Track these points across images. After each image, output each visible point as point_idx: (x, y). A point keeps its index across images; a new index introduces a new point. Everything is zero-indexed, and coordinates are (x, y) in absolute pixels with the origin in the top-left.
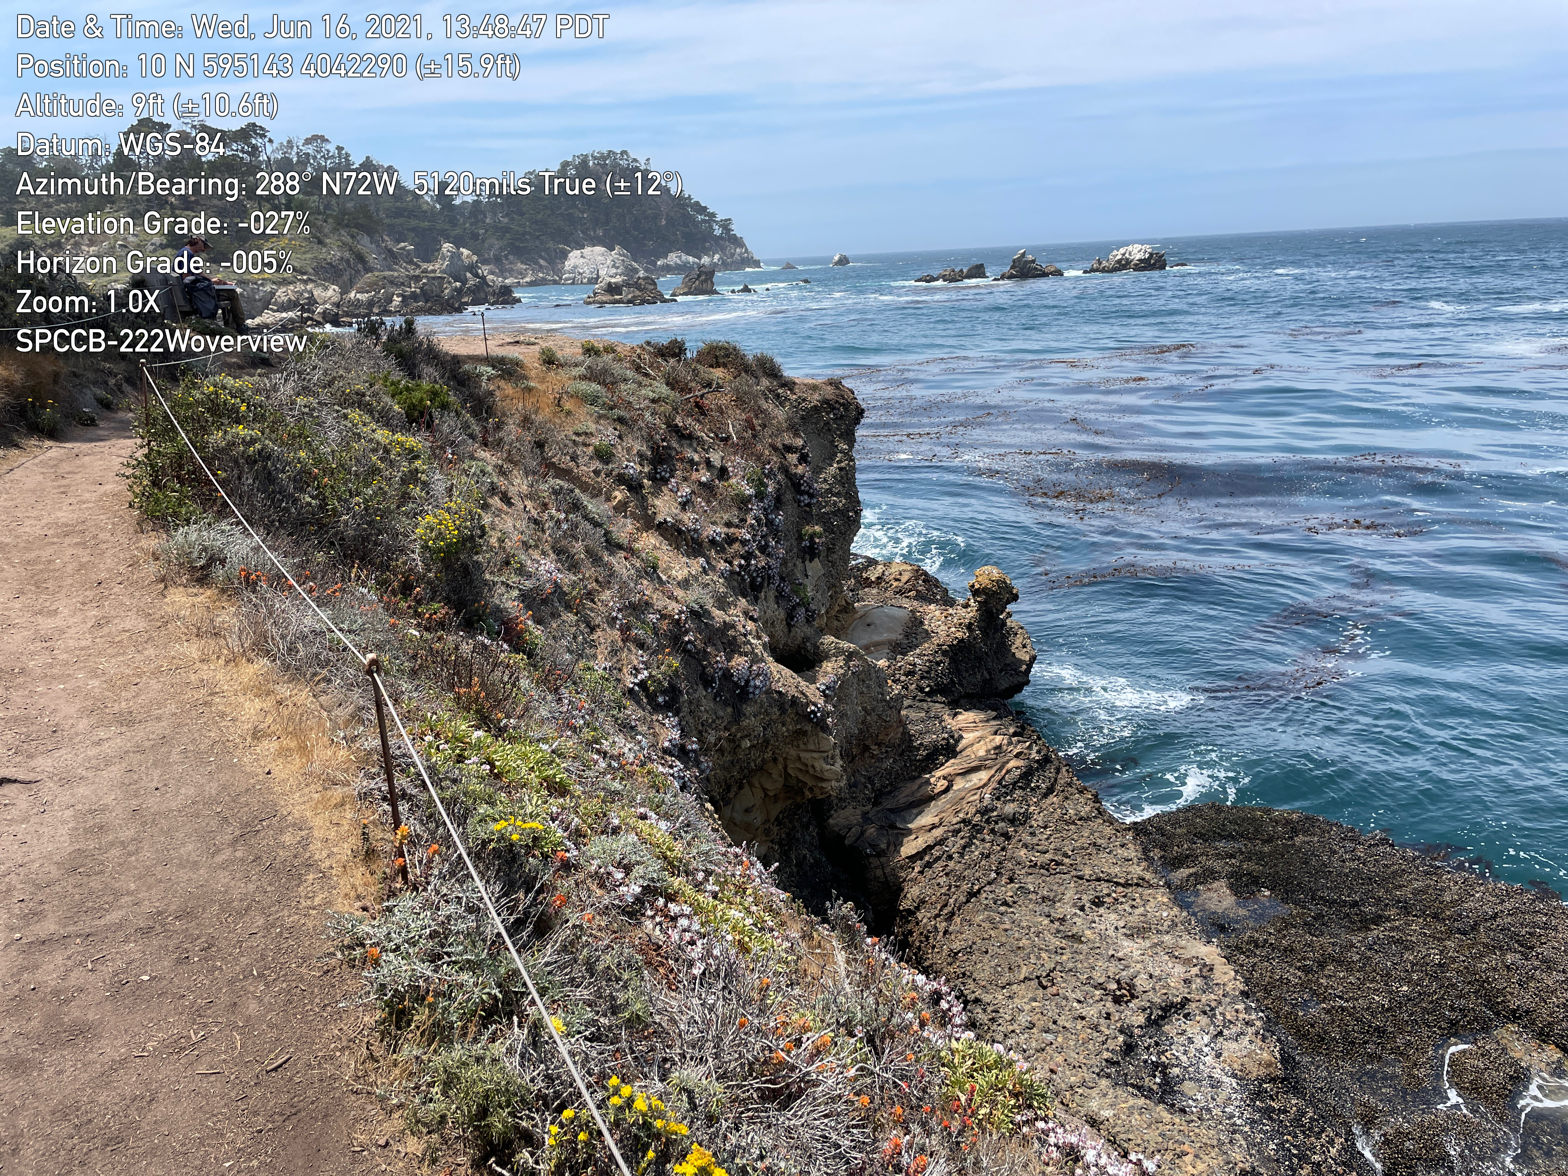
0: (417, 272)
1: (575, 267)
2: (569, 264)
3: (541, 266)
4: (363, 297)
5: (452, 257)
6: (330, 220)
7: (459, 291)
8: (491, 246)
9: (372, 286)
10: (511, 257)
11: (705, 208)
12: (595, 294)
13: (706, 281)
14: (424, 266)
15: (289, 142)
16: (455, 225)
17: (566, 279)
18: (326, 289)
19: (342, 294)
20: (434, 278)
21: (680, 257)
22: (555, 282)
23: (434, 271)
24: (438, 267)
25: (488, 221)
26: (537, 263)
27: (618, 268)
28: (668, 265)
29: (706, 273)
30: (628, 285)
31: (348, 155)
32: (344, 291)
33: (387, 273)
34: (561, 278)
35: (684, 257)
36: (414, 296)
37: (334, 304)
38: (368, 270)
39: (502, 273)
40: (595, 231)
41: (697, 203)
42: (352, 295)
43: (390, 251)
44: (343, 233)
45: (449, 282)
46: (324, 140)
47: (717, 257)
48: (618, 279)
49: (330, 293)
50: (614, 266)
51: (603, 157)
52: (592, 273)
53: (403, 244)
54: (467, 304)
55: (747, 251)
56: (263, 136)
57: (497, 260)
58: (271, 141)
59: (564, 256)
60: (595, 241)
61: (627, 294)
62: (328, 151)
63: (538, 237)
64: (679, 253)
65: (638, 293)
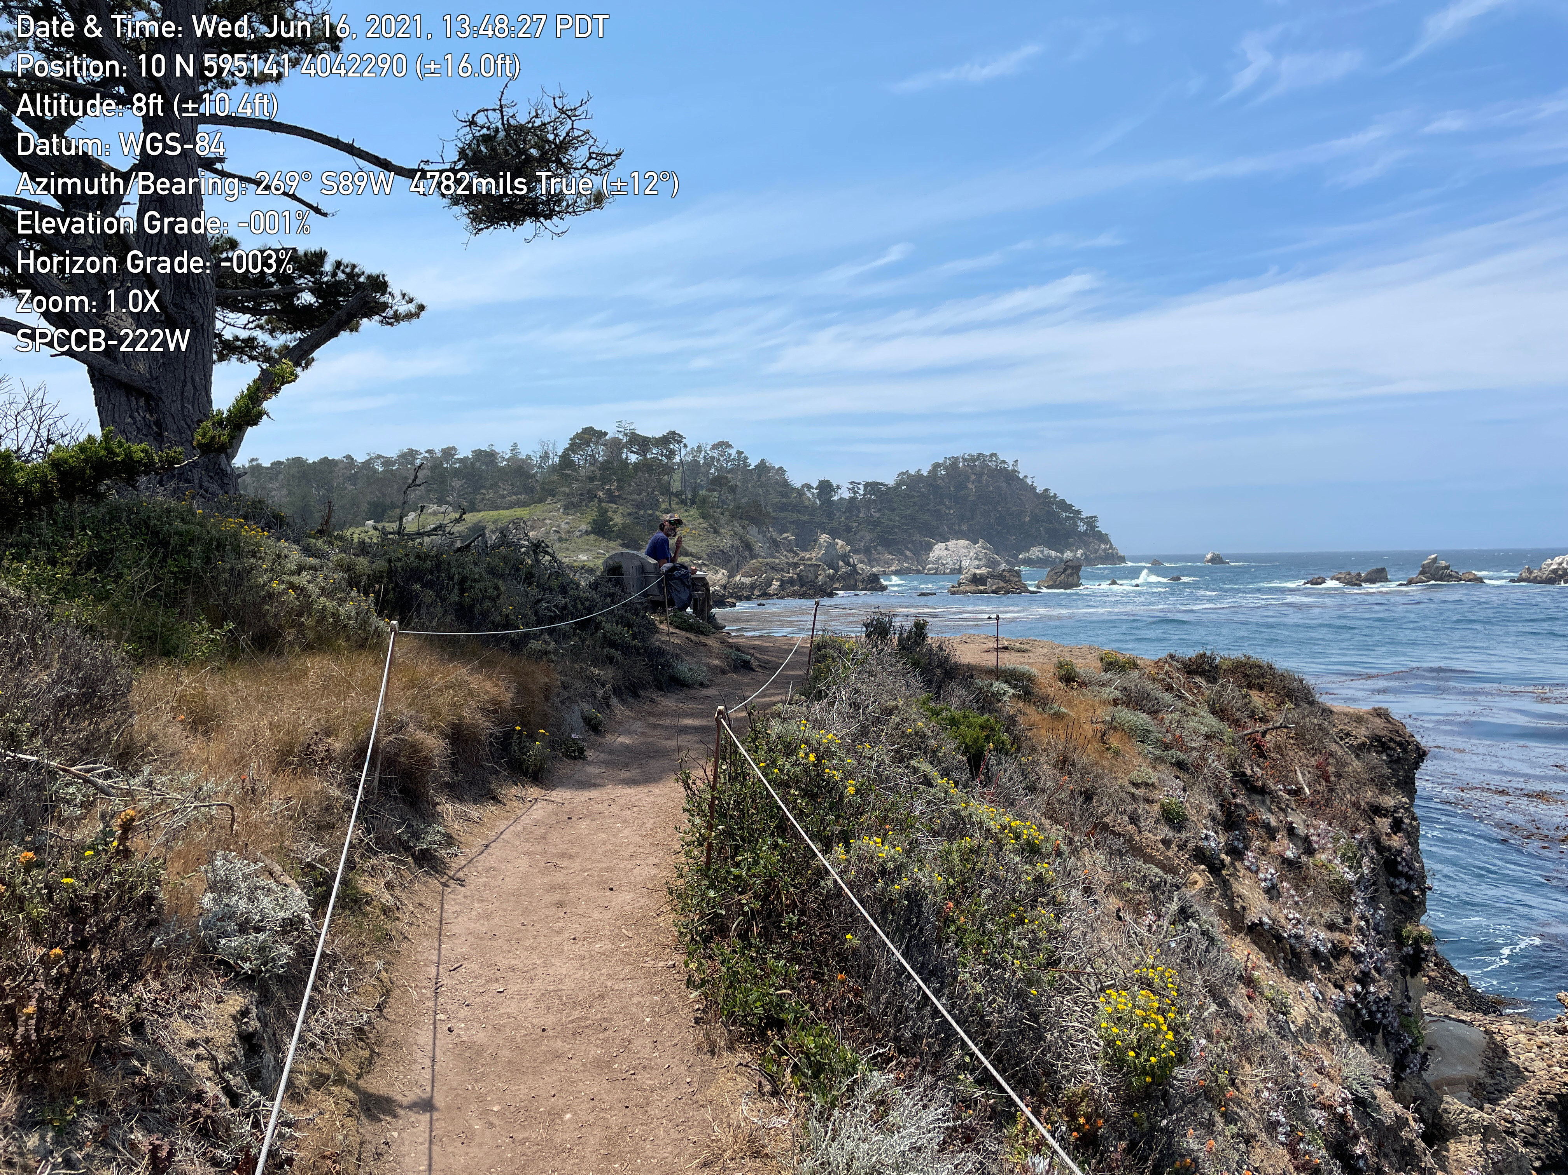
0: (796, 560)
1: (939, 558)
2: (933, 556)
3: (906, 557)
4: (747, 580)
5: (828, 547)
6: (727, 513)
7: (832, 578)
8: (862, 538)
9: (756, 571)
10: (879, 548)
11: (1071, 506)
12: (960, 584)
13: (1072, 574)
14: (802, 554)
15: (699, 447)
16: (831, 519)
17: (930, 569)
18: (717, 572)
19: (729, 577)
20: (810, 566)
21: (1042, 552)
22: (918, 572)
23: (810, 559)
24: (814, 555)
25: (861, 515)
26: (902, 554)
27: (980, 560)
28: (1029, 559)
29: (1072, 568)
30: (993, 577)
31: (746, 458)
32: (731, 575)
33: (770, 560)
34: (924, 568)
35: (1046, 552)
36: (791, 581)
37: (721, 586)
38: (753, 557)
39: (870, 562)
40: (960, 525)
41: (1063, 501)
42: (738, 578)
43: (774, 541)
44: (736, 524)
45: (824, 570)
46: (728, 445)
47: (1080, 552)
48: (983, 571)
49: (720, 576)
50: (976, 558)
51: (973, 459)
52: (954, 564)
53: (786, 535)
54: (837, 589)
55: (1111, 547)
56: (680, 442)
57: (867, 551)
58: (685, 446)
59: (929, 548)
60: (959, 535)
61: (991, 584)
62: (730, 455)
63: (906, 531)
64: (1042, 548)
65: (1002, 584)
